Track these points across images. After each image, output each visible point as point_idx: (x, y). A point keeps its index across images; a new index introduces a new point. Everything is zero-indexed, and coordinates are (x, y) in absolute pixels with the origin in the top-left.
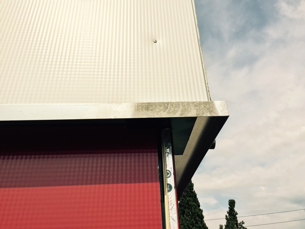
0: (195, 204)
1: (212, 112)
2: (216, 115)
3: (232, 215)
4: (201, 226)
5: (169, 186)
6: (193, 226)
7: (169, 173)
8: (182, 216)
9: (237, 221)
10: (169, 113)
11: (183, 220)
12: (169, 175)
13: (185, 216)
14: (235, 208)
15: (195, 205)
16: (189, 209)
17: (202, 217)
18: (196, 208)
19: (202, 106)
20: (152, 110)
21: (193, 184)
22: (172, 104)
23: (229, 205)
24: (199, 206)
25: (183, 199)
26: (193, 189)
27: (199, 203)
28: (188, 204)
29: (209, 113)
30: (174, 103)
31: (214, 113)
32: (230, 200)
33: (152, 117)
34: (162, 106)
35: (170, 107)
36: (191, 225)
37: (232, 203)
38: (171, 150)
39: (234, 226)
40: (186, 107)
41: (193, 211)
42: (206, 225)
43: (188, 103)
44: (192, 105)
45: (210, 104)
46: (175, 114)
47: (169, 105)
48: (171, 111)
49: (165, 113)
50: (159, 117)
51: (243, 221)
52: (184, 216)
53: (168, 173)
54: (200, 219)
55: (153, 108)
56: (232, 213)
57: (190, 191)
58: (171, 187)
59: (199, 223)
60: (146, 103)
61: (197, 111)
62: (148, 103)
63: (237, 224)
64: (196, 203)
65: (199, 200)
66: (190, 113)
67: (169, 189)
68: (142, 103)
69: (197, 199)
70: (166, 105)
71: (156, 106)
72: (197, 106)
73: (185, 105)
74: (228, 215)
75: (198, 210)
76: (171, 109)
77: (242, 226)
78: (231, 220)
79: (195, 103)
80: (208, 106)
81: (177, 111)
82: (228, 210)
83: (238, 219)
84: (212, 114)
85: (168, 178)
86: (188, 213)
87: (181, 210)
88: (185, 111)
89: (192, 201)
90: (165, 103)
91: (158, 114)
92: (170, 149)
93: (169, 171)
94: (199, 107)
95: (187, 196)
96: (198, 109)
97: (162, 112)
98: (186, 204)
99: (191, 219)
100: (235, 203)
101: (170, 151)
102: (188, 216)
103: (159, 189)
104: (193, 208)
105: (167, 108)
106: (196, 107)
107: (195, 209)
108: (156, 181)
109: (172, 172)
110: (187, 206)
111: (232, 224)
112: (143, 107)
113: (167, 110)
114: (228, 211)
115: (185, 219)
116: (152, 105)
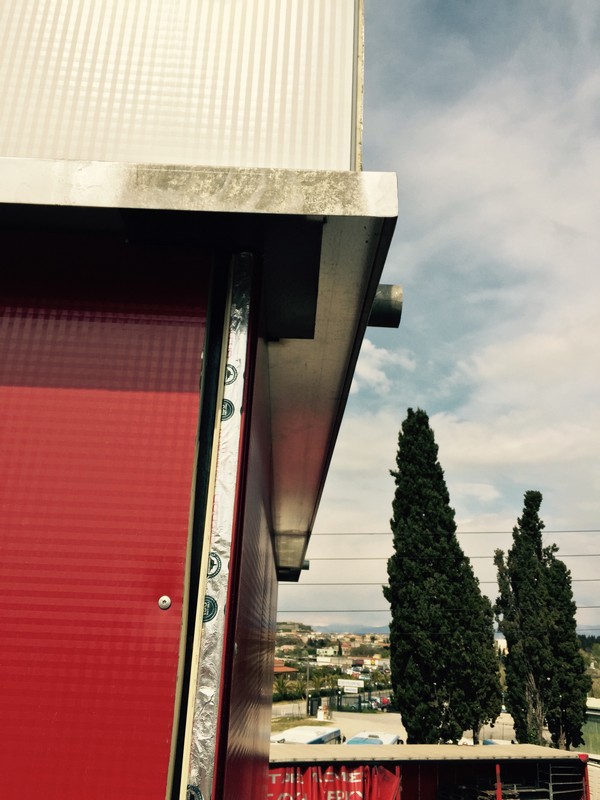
0: (436, 494)
1: (349, 202)
2: (358, 213)
3: (529, 527)
4: (447, 547)
5: (225, 406)
6: (427, 546)
7: (232, 372)
8: (402, 520)
9: (539, 544)
10: (223, 199)
11: (403, 530)
12: (231, 377)
13: (408, 520)
14: (539, 513)
15: (436, 497)
16: (420, 505)
17: (453, 527)
18: (438, 504)
19: (325, 184)
20: (176, 187)
21: (437, 446)
22: (237, 174)
23: (526, 503)
24: (447, 500)
25: (408, 482)
26: (436, 459)
27: (448, 494)
28: (418, 492)
29: (340, 205)
30: (243, 170)
31: (354, 205)
32: (528, 493)
33: (176, 208)
34: (209, 179)
35: (230, 183)
36: (422, 543)
37: (533, 500)
38: (247, 312)
39: (531, 554)
40: (277, 186)
41: (430, 511)
42: (460, 546)
43: (286, 174)
44: (294, 178)
45: (349, 181)
46: (241, 202)
47: (229, 177)
48: (231, 195)
49: (214, 199)
50: (196, 209)
51: (555, 545)
52: (406, 522)
53: (229, 372)
54: (445, 532)
55: (182, 183)
56: (530, 523)
57: (428, 463)
58: (230, 408)
59: (442, 539)
60: (161, 167)
61: (308, 198)
62: (168, 167)
63: (539, 551)
64: (438, 492)
65: (447, 485)
66: (284, 204)
67: (225, 412)
68: (150, 167)
69: (444, 483)
70: (220, 176)
71: (189, 178)
72: (309, 184)
73: (277, 177)
74: (518, 527)
75: (442, 510)
76: (232, 188)
77: (551, 557)
78: (525, 539)
79: (305, 175)
80: (341, 187)
81: (248, 196)
82: (520, 515)
83: (543, 538)
84: (349, 210)
85: (227, 387)
86: (419, 514)
87: (402, 506)
88: (272, 197)
89: (429, 488)
90: (217, 170)
91: (192, 200)
92: (245, 309)
93: (233, 368)
94: (316, 188)
95: (418, 473)
96: (310, 191)
97: (205, 195)
98: (415, 494)
99: (424, 529)
100: (540, 501)
101: (243, 315)
102: (416, 521)
103: (197, 411)
104: (430, 503)
105: (221, 186)
106: (306, 187)
107: (435, 507)
108: (192, 391)
109: (241, 370)
110: (417, 497)
111: (528, 549)
112: (151, 177)
113: (222, 190)
114: (521, 518)
115: (409, 528)
116: (179, 174)
